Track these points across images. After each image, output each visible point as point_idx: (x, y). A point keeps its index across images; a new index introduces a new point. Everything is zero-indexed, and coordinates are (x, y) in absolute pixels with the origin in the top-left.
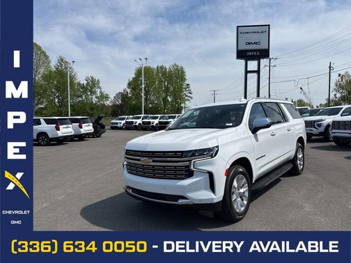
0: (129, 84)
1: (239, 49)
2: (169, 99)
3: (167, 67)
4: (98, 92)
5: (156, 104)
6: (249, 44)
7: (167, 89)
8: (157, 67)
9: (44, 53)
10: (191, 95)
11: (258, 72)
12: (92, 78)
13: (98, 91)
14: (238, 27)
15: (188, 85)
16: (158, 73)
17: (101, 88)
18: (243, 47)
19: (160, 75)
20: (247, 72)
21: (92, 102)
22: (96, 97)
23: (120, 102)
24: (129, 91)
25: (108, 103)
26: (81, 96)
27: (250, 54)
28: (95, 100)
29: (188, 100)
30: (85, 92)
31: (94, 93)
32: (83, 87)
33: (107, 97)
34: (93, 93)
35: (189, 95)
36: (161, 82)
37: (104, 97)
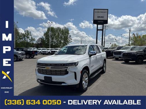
0: (45, 34)
1: (94, 19)
2: (62, 41)
3: (61, 28)
5: (56, 43)
6: (99, 17)
7: (61, 37)
8: (57, 28)
10: (72, 40)
11: (102, 30)
12: (27, 31)
13: (30, 37)
14: (94, 9)
15: (70, 36)
16: (57, 30)
18: (96, 18)
19: (58, 31)
20: (98, 30)
21: (27, 42)
23: (40, 42)
24: (44, 37)
25: (35, 42)
26: (22, 39)
27: (99, 22)
28: (29, 41)
29: (70, 42)
30: (24, 37)
32: (23, 34)
33: (34, 40)
35: (71, 40)
36: (58, 34)
37: (33, 40)
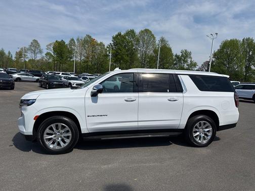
4: (189, 61)
9: (153, 35)
12: (186, 51)
17: (191, 58)
22: (187, 65)
30: (179, 61)
31: (187, 62)
32: (178, 57)
33: (195, 65)
34: (185, 61)
37: (193, 64)
